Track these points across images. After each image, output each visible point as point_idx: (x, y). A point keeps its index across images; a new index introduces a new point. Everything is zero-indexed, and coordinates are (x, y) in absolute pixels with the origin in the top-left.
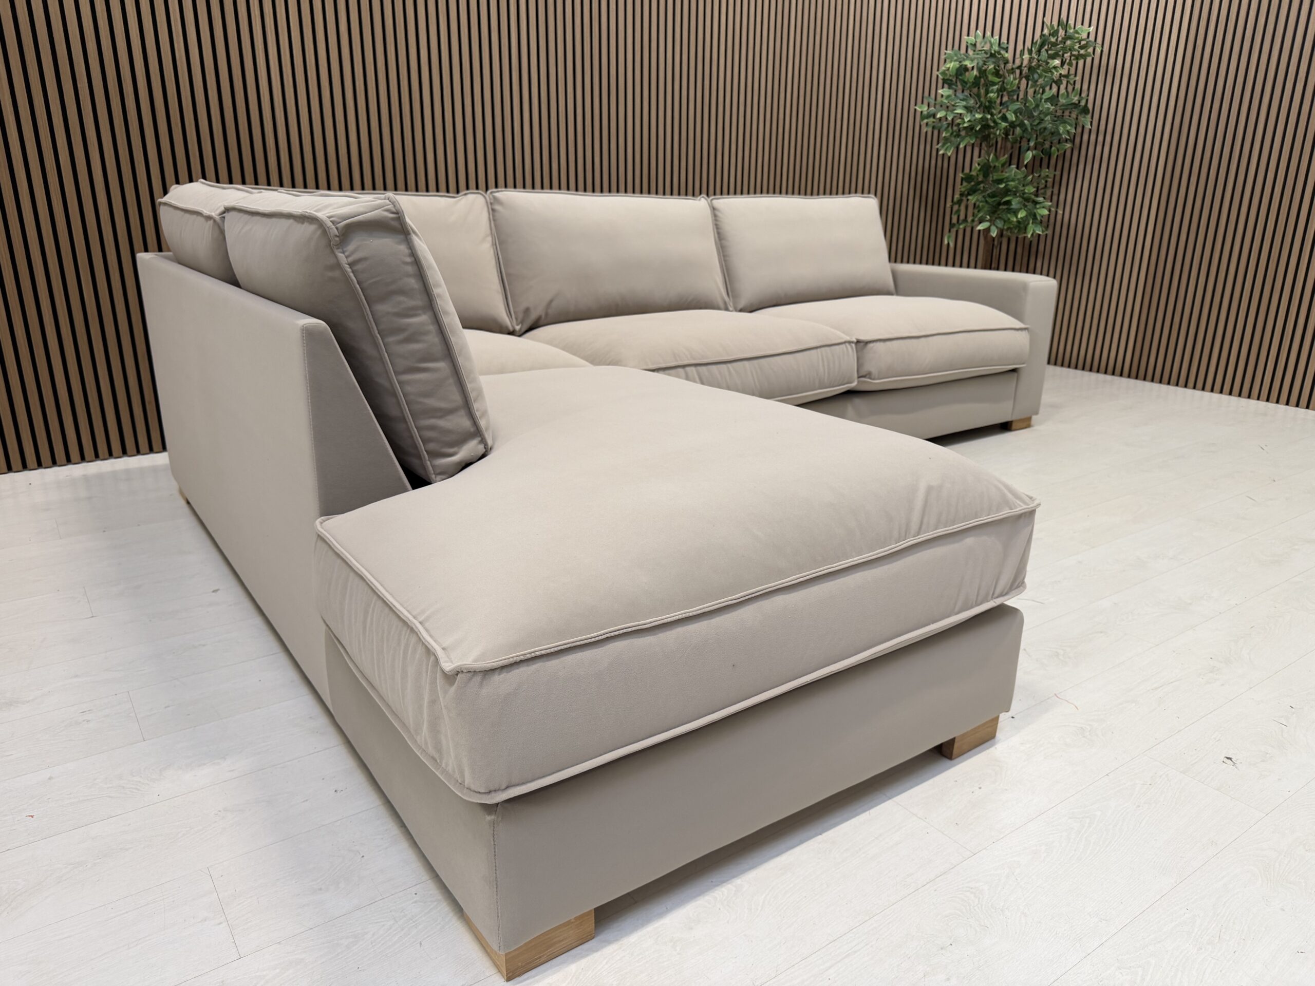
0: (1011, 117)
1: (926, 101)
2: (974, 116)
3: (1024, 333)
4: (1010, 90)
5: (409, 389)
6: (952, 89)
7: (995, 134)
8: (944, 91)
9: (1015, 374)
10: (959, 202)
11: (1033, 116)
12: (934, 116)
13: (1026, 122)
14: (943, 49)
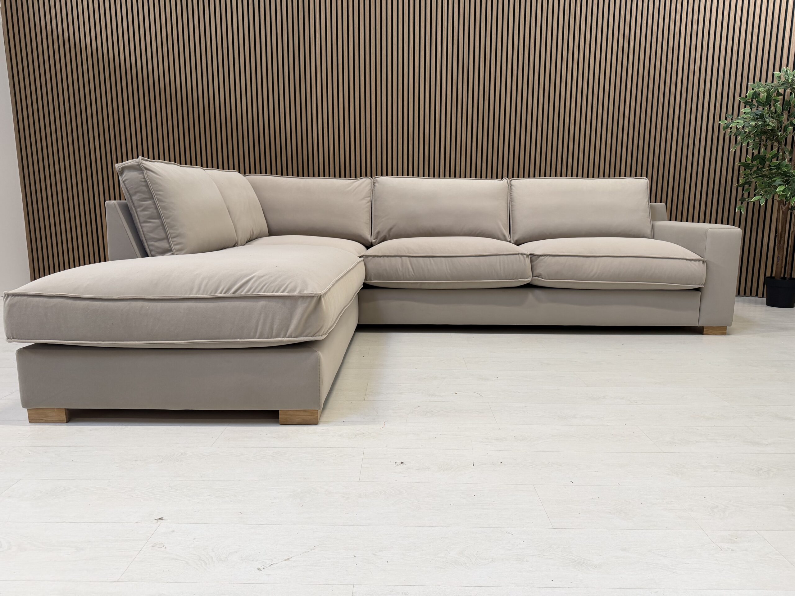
5: (144, 229)
6: (750, 107)
8: (748, 110)
9: (697, 292)
14: (750, 83)
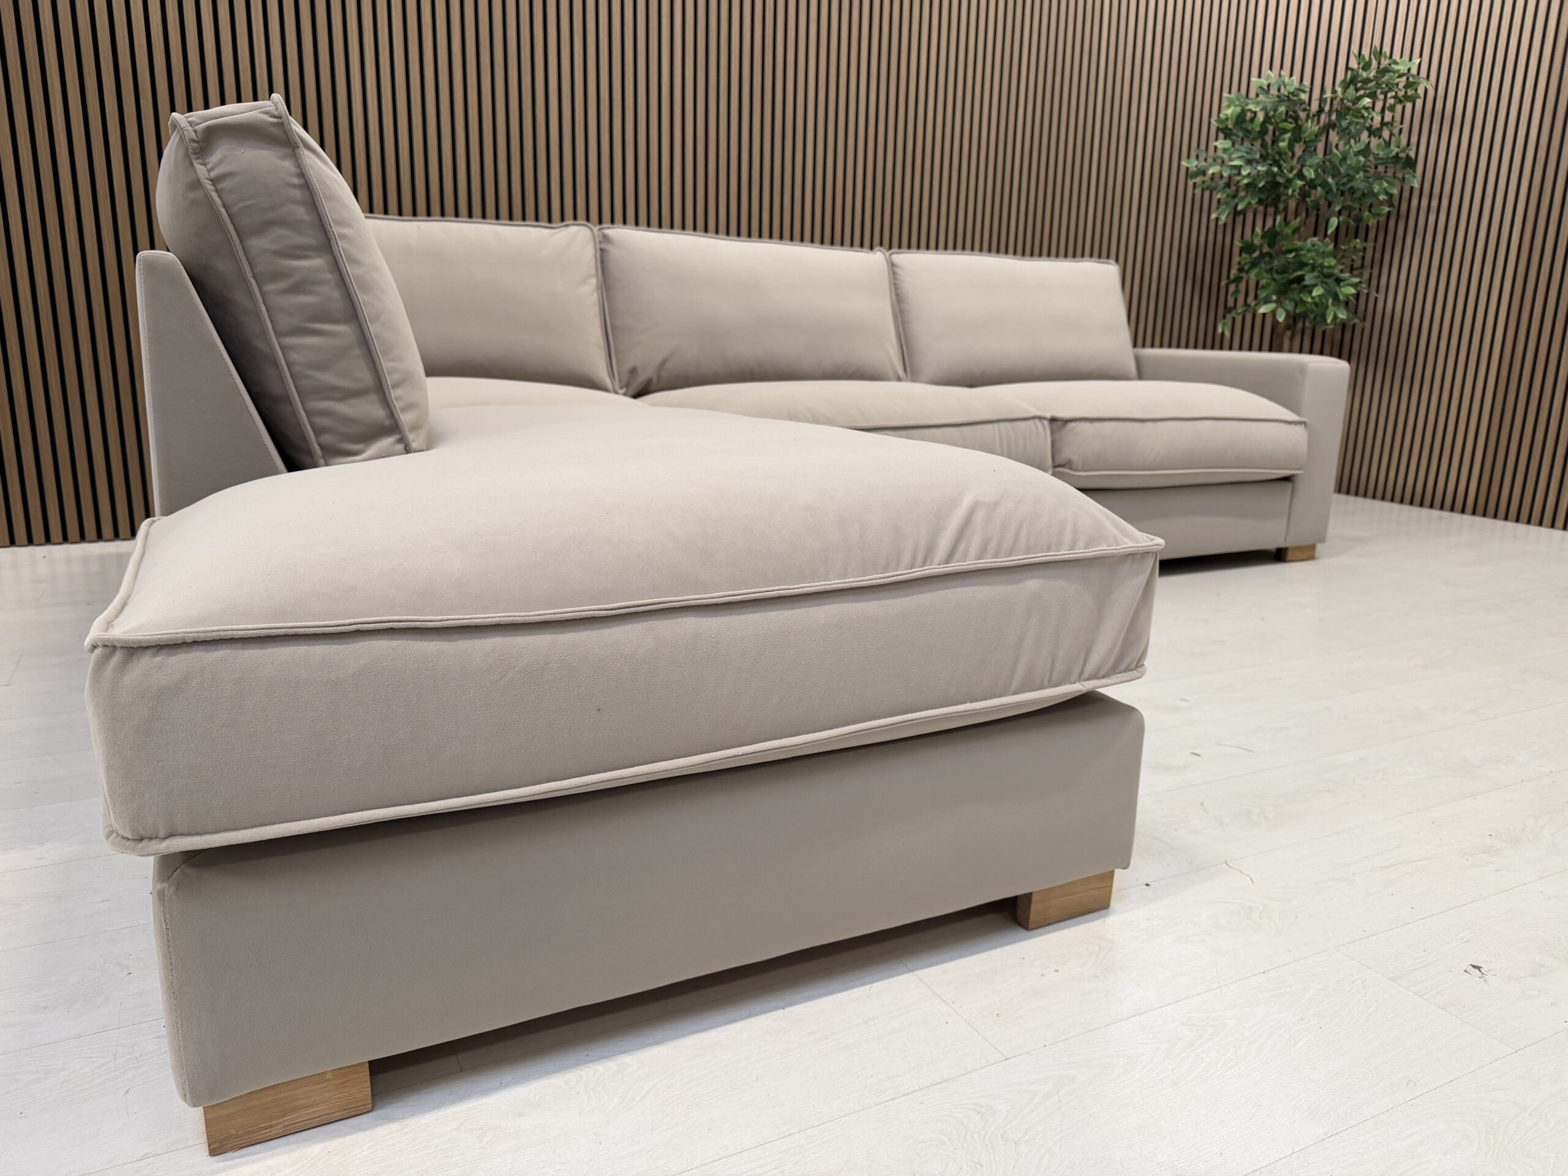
0: (1310, 173)
1: (1193, 153)
2: (1256, 169)
3: (1299, 429)
4: (1307, 139)
5: (294, 356)
6: (1231, 139)
7: (1287, 195)
8: (1222, 144)
9: (1289, 485)
10: (1238, 280)
11: (1340, 174)
12: (1204, 173)
13: (1330, 180)
14: (1225, 94)
